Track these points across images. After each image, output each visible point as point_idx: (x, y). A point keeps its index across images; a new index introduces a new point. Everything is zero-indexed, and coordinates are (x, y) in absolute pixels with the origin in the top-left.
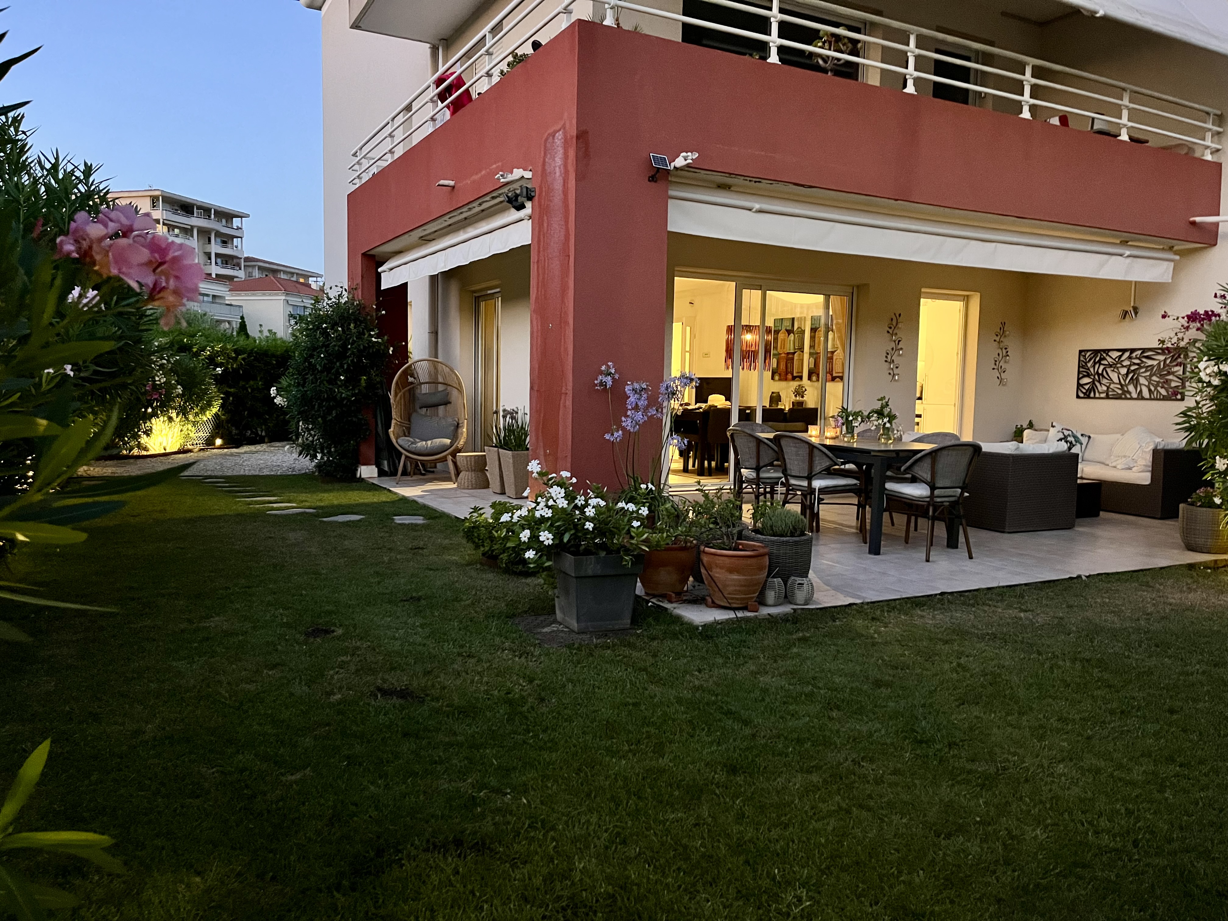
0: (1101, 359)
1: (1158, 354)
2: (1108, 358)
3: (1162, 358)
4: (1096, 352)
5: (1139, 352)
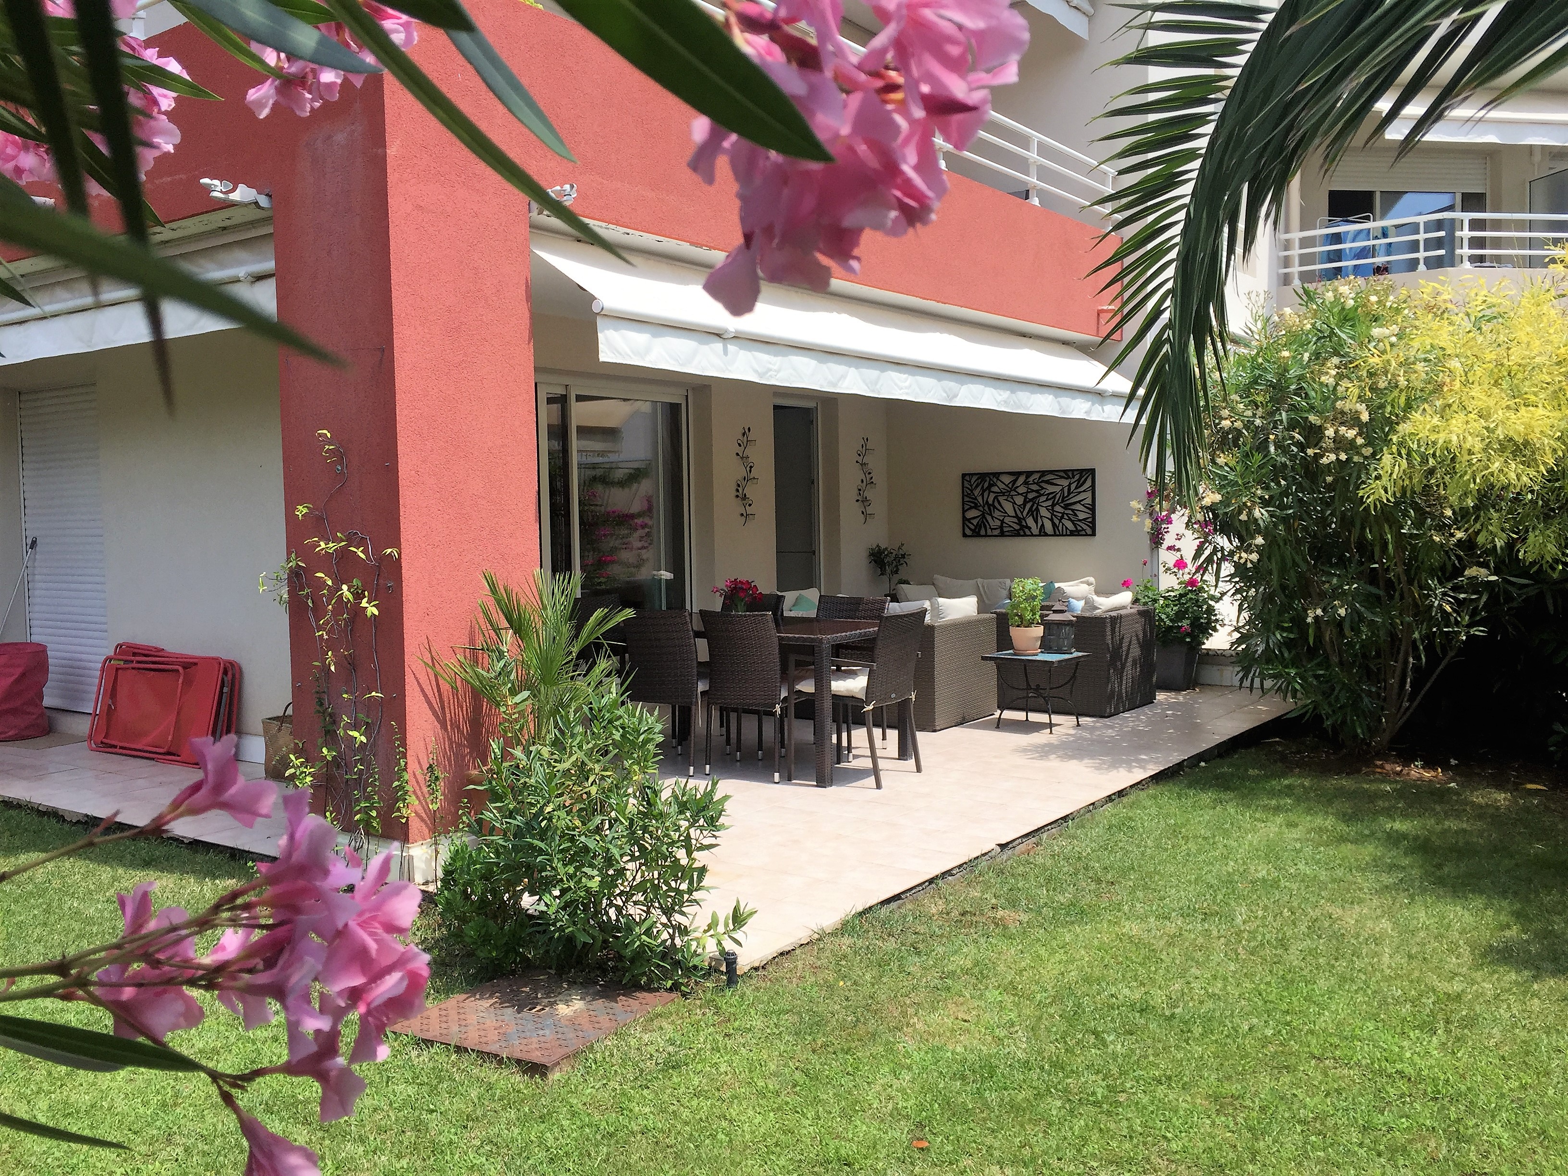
0: (991, 486)
1: (1062, 477)
2: (999, 483)
3: (1065, 483)
4: (982, 476)
5: (1036, 476)
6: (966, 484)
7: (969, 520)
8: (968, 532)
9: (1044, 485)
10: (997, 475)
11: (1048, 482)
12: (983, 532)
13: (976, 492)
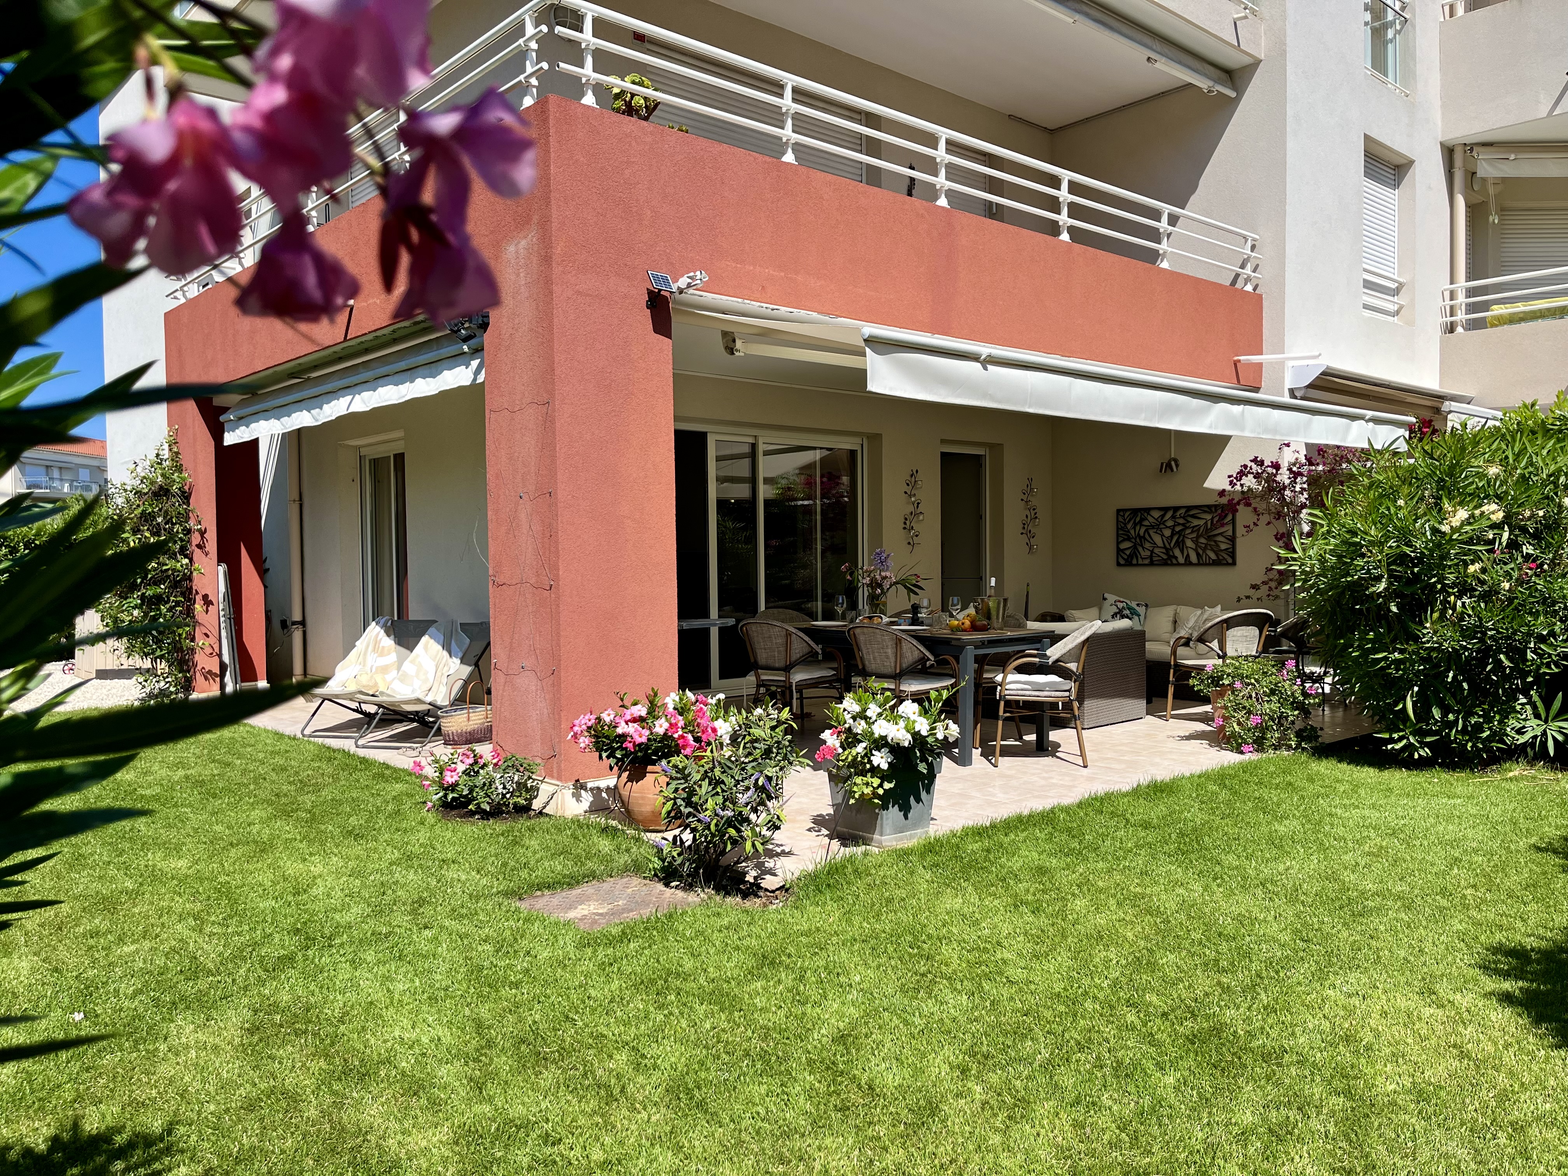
0: (1142, 520)
1: (1205, 512)
2: (1149, 518)
3: (1208, 517)
4: (1135, 511)
5: (1183, 511)
6: (1121, 519)
7: (1123, 550)
8: (1122, 562)
9: (1190, 519)
10: (1148, 510)
11: (1194, 516)
12: (1134, 562)
13: (1129, 526)
